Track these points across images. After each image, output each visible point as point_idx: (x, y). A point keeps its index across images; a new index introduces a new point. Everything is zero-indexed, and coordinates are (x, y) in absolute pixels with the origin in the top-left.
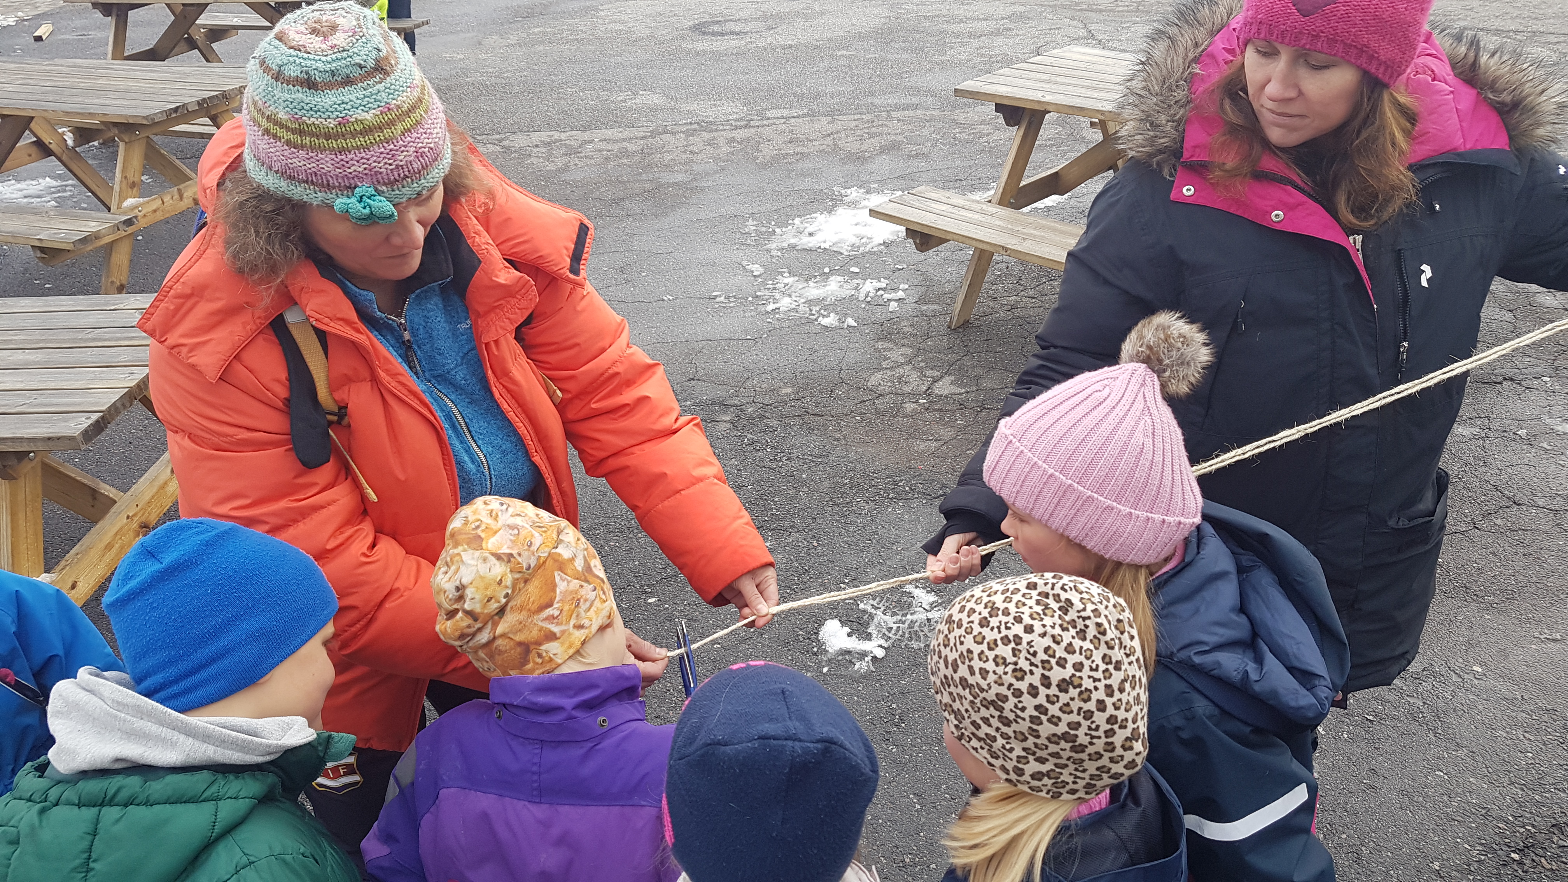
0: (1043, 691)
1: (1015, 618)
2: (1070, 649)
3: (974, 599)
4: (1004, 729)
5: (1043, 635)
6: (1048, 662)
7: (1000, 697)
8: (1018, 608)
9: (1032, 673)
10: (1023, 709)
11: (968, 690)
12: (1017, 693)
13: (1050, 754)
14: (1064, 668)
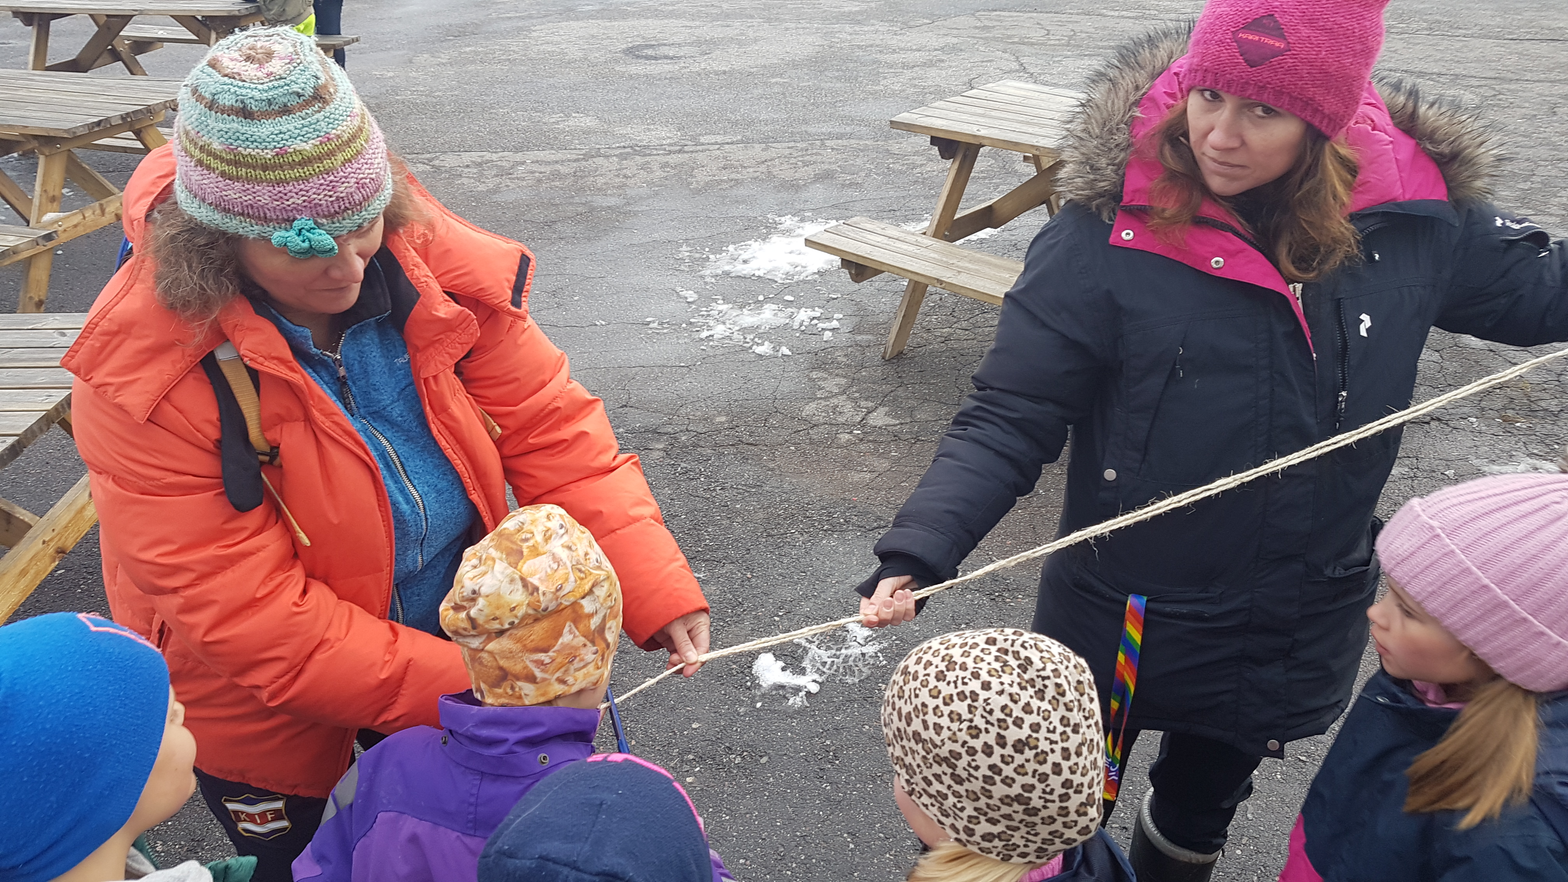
0: (997, 750)
1: (972, 673)
2: (1027, 709)
3: (931, 651)
4: (956, 787)
5: (1001, 693)
6: (1004, 721)
7: (953, 754)
8: (976, 663)
9: (987, 731)
10: (977, 768)
11: (920, 745)
12: (971, 751)
13: (1002, 816)
14: (1021, 728)
